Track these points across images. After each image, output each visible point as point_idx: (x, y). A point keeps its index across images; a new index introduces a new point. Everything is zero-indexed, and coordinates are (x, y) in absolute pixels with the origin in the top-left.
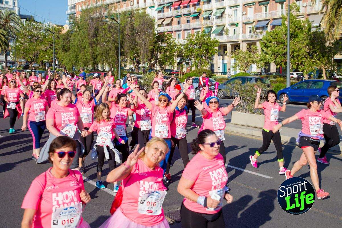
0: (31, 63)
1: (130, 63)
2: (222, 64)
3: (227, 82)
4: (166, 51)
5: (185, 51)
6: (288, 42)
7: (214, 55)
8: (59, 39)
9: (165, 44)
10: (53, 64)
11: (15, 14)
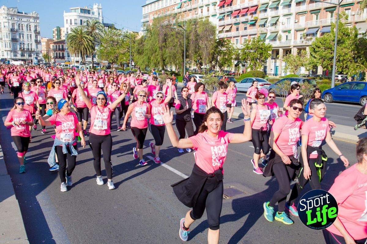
0: (112, 64)
1: (194, 65)
2: (275, 66)
3: (278, 82)
4: (225, 54)
5: (242, 55)
6: (335, 48)
7: (267, 58)
8: (135, 43)
9: (224, 49)
10: (130, 65)
11: (100, 23)
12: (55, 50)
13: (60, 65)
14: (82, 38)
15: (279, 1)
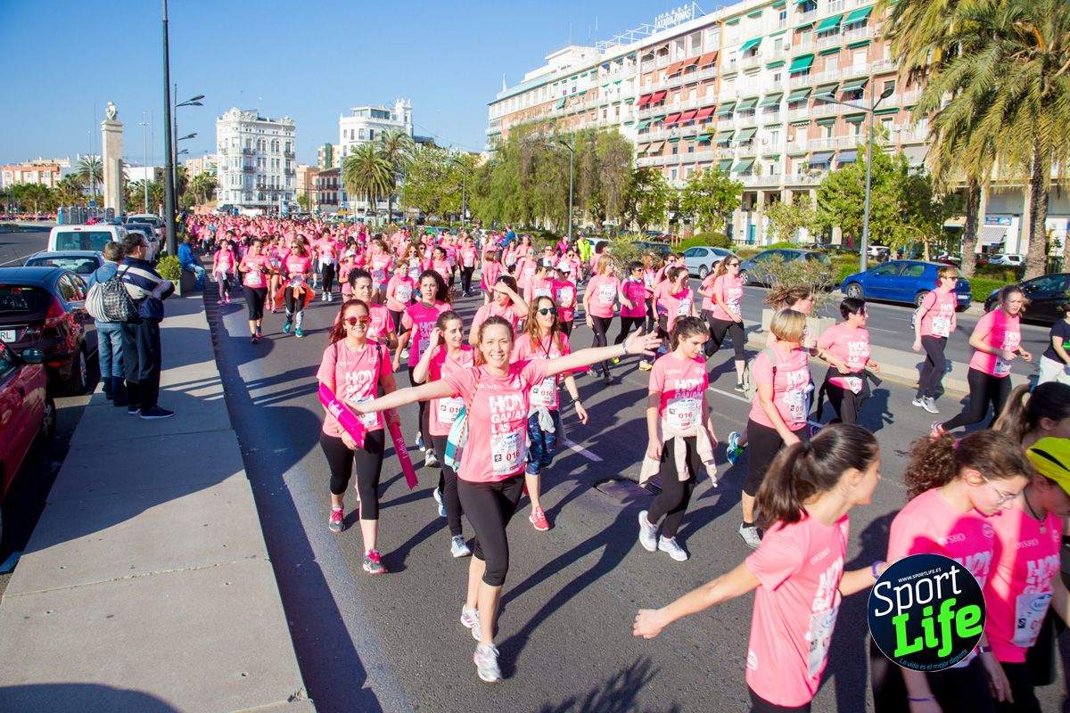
0: (428, 215)
1: (588, 218)
2: (748, 225)
3: (756, 258)
4: (649, 199)
5: (684, 201)
6: (867, 192)
7: (734, 209)
8: (473, 175)
9: (648, 188)
10: (461, 217)
11: (406, 136)
13: (329, 217)
15: (757, 98)
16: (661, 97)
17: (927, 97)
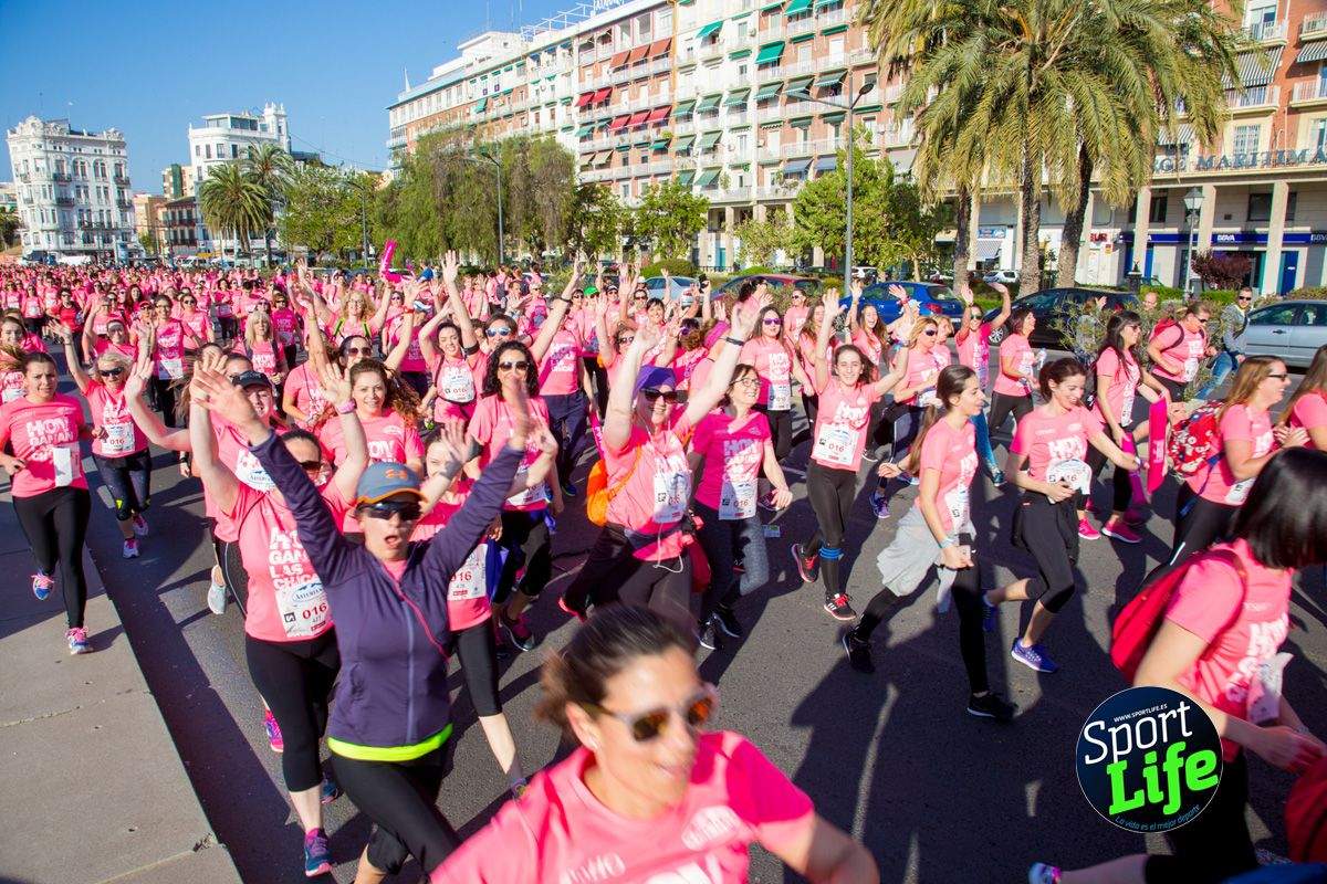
0: (319, 253)
1: (524, 249)
2: (716, 248)
4: (598, 221)
5: (639, 223)
6: (849, 205)
7: (699, 230)
8: (375, 200)
9: (595, 209)
11: (282, 152)
12: (171, 224)
13: (186, 261)
14: (238, 190)
15: (720, 95)
16: (604, 96)
17: (911, 92)
